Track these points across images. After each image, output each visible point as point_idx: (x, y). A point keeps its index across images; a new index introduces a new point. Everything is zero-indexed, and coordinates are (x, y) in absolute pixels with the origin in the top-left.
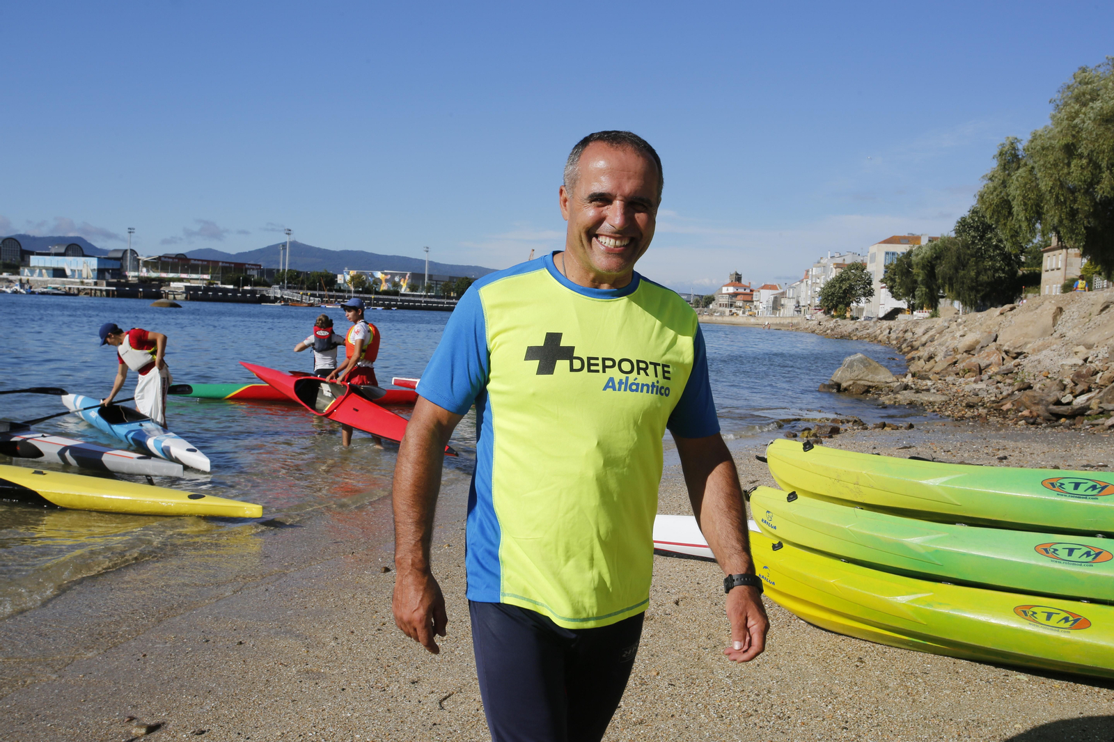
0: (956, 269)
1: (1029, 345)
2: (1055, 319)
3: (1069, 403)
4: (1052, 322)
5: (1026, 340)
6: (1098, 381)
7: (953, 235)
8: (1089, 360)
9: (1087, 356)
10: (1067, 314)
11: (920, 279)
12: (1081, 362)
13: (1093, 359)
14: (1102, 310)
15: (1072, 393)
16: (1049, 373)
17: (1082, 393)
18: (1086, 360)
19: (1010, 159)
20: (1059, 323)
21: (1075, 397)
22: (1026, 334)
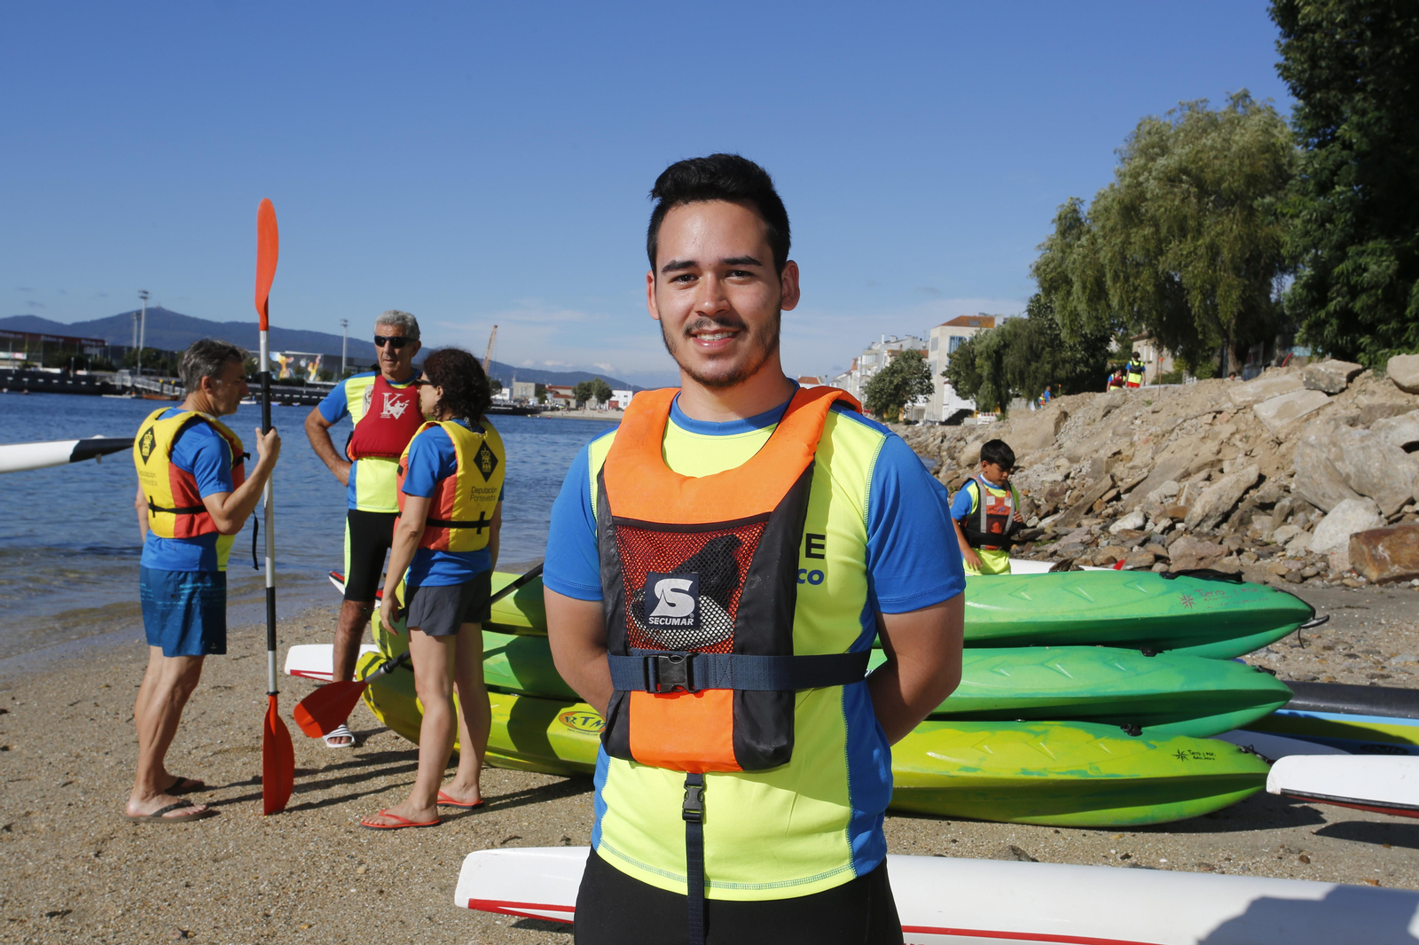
0: (1029, 363)
1: (1027, 458)
2: (1057, 425)
3: (1034, 527)
4: (1053, 429)
5: (1024, 451)
6: (1066, 500)
7: (1025, 316)
8: (1072, 475)
9: (1068, 471)
10: (1073, 419)
11: (985, 374)
12: (1060, 478)
13: (1076, 474)
14: (1104, 416)
15: (1037, 515)
16: (1029, 491)
17: (1047, 515)
18: (1067, 477)
19: (1070, 224)
20: (1062, 430)
21: (1041, 519)
22: (1025, 444)
